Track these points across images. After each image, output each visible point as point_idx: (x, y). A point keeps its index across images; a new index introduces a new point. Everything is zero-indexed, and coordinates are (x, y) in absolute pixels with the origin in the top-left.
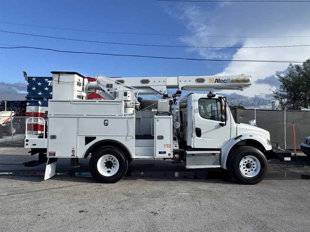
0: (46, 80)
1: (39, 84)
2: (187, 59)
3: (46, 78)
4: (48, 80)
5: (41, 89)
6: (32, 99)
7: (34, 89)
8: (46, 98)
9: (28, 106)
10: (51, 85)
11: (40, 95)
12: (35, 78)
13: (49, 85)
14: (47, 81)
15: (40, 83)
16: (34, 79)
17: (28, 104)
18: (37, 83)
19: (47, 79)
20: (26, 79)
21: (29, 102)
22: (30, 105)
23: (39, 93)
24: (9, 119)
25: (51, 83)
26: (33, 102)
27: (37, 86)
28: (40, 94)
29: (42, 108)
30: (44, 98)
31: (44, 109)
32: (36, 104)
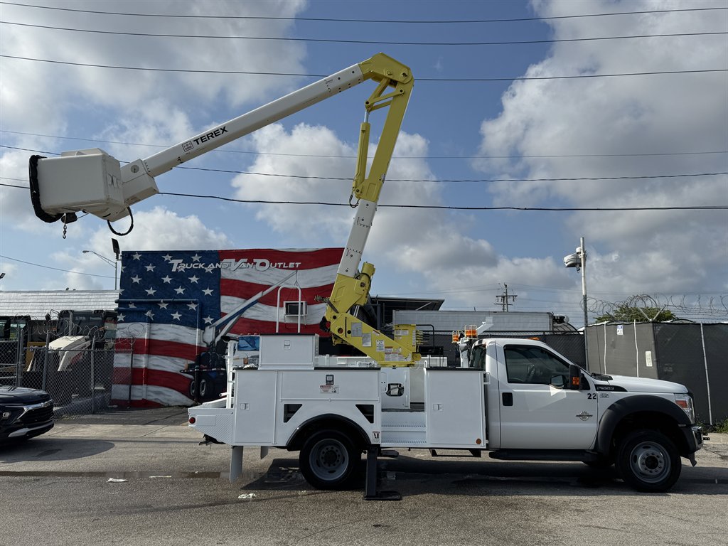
0: (166, 259)
1: (150, 268)
3: (165, 253)
4: (171, 259)
5: (154, 280)
6: (132, 306)
7: (136, 280)
8: (165, 302)
9: (121, 322)
10: (177, 270)
11: (151, 295)
12: (139, 253)
13: (174, 270)
14: (168, 261)
15: (152, 266)
16: (137, 257)
17: (121, 317)
18: (143, 266)
19: (168, 256)
20: (117, 258)
21: (123, 312)
22: (126, 321)
23: (149, 289)
24: (79, 355)
25: (179, 264)
26: (132, 311)
27: (143, 273)
28: (151, 292)
29: (156, 327)
30: (160, 302)
31: (160, 329)
32: (141, 317)
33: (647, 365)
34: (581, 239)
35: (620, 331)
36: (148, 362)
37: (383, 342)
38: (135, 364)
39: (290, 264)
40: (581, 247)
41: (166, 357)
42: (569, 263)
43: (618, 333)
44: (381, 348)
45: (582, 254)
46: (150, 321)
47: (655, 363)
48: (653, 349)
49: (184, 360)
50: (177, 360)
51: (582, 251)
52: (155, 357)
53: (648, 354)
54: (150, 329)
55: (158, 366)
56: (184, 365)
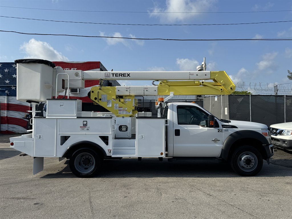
0: (14, 66)
1: (6, 70)
2: (167, 40)
3: (13, 63)
5: (8, 76)
8: (14, 86)
11: (7, 83)
18: (3, 69)
19: (14, 65)
23: (6, 80)
27: (3, 73)
28: (7, 82)
29: (10, 98)
30: (11, 87)
31: (12, 99)
32: (3, 93)
33: (225, 114)
34: (204, 58)
35: (216, 99)
36: (7, 114)
37: (118, 105)
38: (2, 115)
39: (72, 69)
40: (204, 62)
41: (16, 112)
42: (199, 69)
43: (215, 100)
44: (116, 108)
45: (204, 65)
46: (8, 95)
47: (228, 113)
48: (228, 106)
49: (24, 113)
50: (21, 113)
51: (204, 64)
52: (11, 112)
53: (226, 109)
54: (8, 99)
55: (12, 115)
56: (24, 115)
